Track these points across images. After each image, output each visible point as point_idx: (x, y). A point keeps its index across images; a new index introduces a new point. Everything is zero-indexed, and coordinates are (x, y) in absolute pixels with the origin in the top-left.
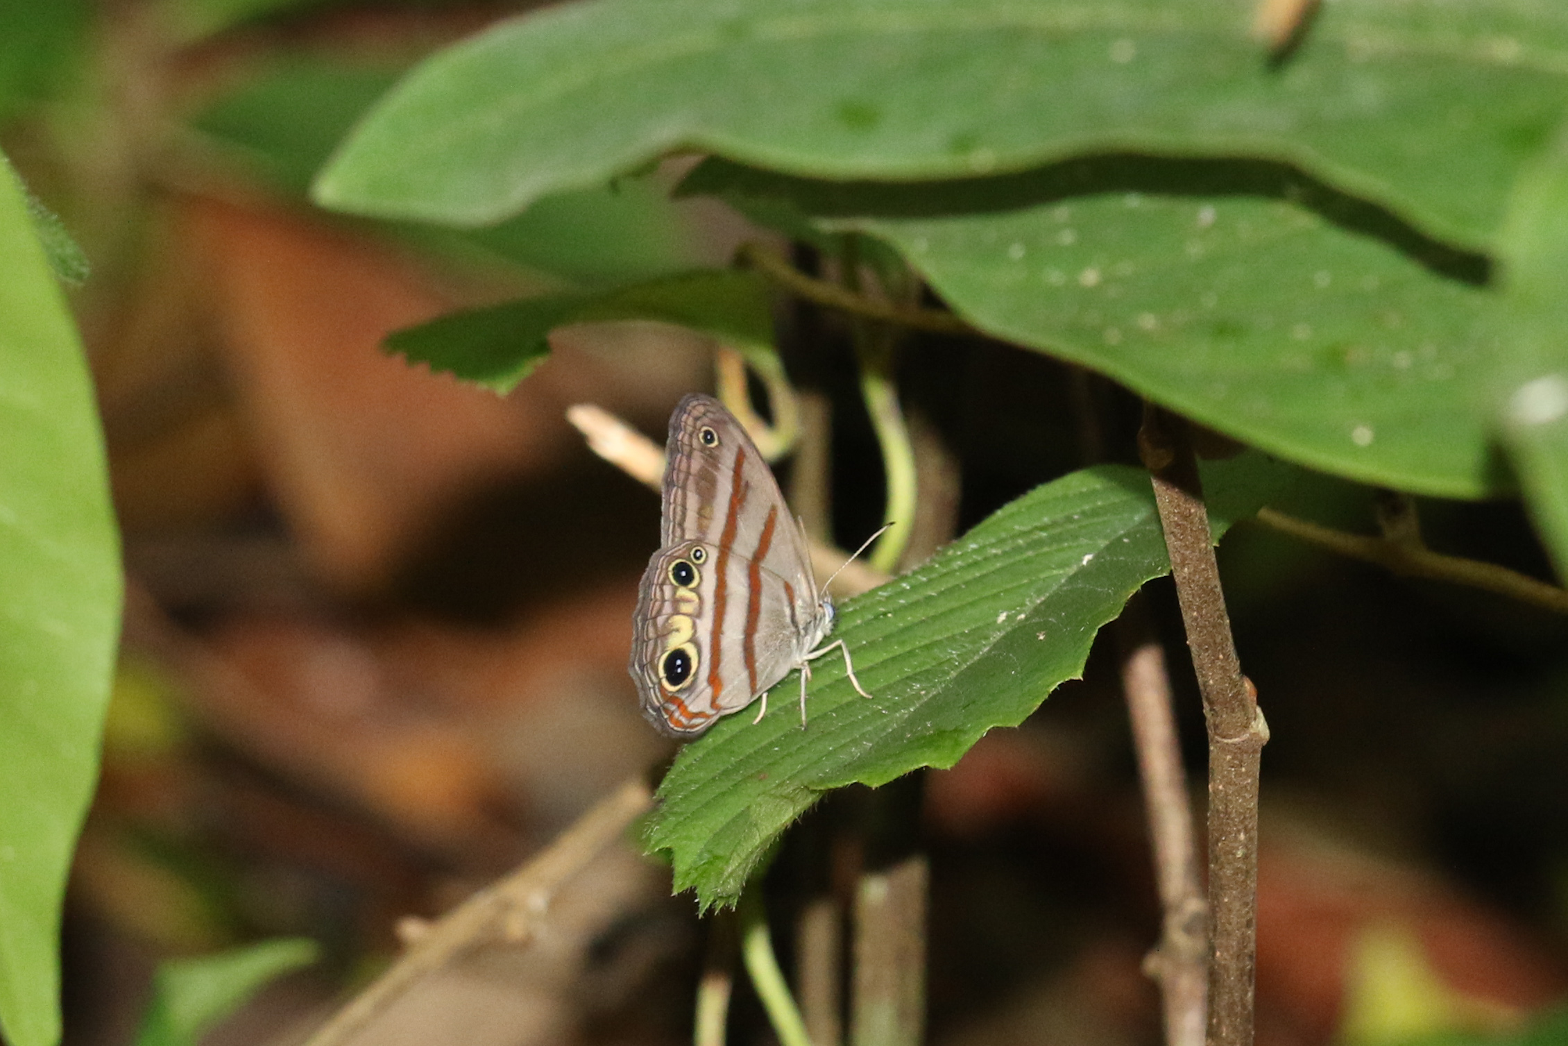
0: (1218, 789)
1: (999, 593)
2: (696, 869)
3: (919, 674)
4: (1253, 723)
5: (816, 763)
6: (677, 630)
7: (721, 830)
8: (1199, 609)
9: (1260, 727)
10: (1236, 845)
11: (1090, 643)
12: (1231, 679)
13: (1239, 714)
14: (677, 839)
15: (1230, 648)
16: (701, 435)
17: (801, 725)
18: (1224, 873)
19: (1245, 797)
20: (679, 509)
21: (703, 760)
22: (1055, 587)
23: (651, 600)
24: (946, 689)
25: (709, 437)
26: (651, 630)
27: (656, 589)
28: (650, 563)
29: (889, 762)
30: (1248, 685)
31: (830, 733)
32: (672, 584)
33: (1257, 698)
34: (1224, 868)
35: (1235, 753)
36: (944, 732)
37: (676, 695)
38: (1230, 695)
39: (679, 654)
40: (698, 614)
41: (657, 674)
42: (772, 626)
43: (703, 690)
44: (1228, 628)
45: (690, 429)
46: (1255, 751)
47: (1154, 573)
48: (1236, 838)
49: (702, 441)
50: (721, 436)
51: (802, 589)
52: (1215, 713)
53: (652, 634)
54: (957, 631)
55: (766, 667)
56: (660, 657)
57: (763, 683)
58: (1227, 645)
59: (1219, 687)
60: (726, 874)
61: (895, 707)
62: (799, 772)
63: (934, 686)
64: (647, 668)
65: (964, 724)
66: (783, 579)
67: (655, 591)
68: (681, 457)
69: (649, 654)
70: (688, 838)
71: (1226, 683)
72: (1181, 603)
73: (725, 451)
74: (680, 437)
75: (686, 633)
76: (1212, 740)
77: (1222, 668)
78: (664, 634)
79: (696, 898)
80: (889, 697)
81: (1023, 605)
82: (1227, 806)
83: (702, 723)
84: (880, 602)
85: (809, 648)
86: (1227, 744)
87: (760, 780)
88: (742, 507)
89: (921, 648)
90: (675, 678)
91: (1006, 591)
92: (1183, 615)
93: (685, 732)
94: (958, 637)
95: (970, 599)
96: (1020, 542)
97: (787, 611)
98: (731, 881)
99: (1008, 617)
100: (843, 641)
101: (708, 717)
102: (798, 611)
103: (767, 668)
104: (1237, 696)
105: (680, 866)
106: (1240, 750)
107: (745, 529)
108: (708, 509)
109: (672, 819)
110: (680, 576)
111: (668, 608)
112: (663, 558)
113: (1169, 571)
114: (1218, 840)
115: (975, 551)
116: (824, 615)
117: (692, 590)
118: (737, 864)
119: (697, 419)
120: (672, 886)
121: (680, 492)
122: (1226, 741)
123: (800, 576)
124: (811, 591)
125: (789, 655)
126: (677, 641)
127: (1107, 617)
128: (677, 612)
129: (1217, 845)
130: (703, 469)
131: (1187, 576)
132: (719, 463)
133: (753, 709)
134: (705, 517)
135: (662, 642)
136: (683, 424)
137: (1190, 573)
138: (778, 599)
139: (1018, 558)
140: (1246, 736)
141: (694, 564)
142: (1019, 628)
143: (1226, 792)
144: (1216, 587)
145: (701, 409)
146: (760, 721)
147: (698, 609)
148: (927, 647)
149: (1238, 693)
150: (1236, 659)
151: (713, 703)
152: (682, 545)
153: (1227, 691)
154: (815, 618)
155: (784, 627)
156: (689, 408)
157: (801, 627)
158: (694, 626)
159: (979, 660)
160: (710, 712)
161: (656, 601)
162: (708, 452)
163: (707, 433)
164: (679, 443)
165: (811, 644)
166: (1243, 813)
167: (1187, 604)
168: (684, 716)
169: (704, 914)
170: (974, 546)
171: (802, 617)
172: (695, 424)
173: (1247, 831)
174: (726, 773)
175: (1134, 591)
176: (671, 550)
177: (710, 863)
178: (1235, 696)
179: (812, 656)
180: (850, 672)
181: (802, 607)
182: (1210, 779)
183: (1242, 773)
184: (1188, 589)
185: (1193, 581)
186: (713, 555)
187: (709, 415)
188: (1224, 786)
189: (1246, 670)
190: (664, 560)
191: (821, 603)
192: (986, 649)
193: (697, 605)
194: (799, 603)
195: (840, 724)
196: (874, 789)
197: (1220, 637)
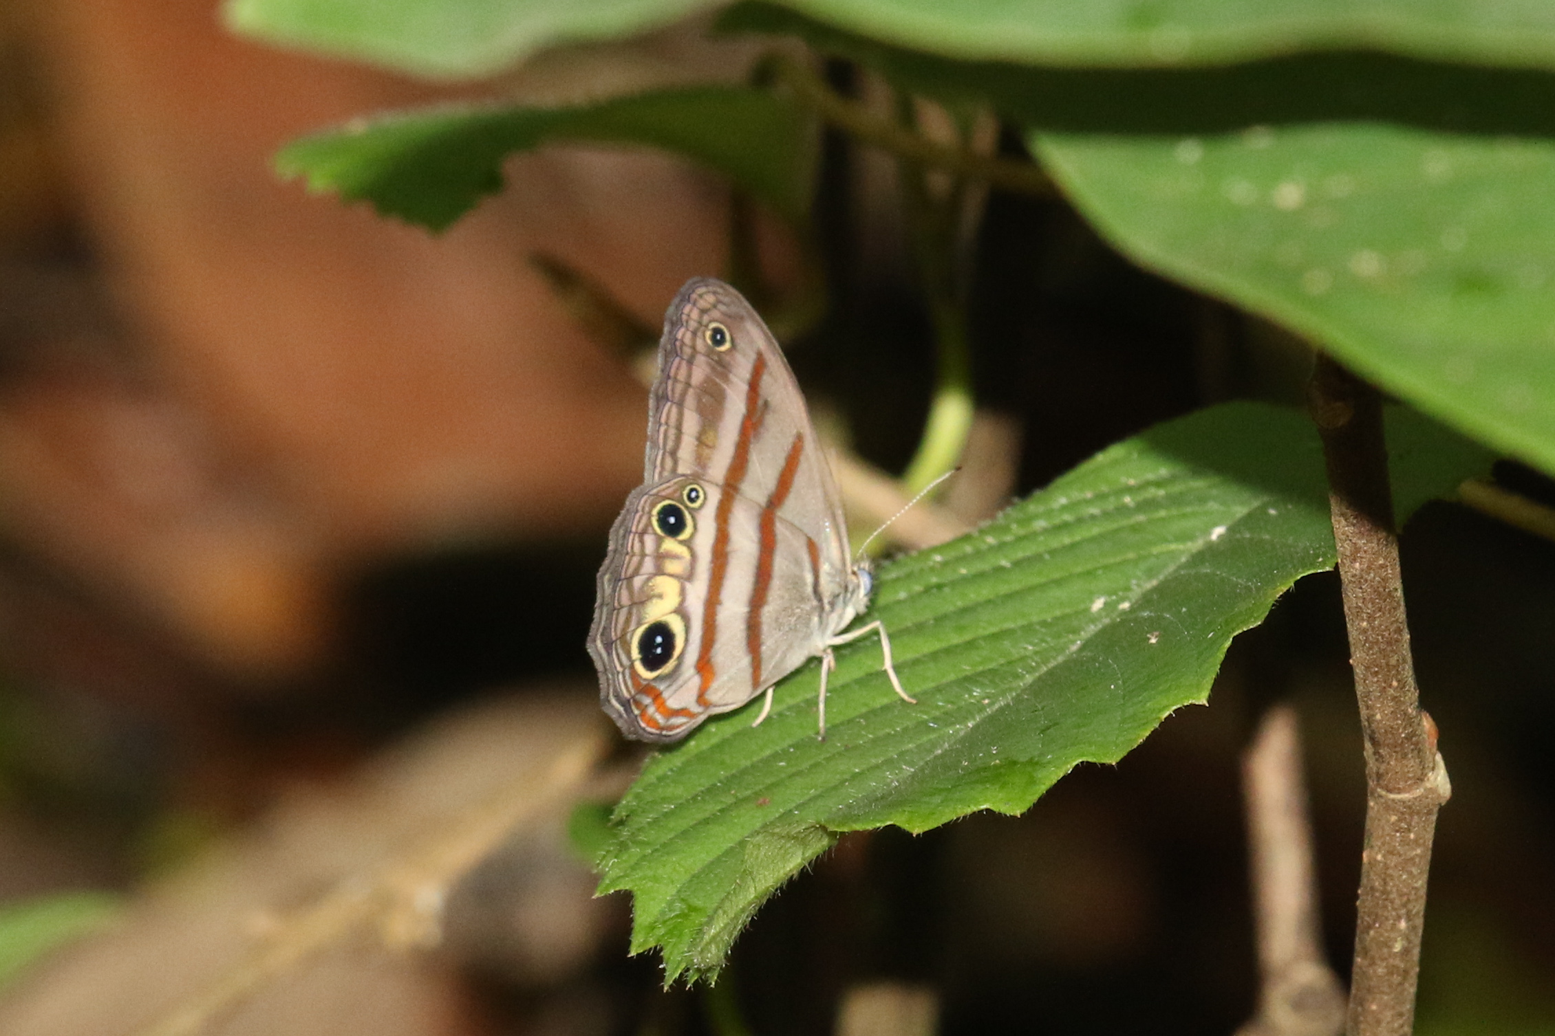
0: (1375, 860)
1: (1096, 569)
2: (664, 922)
3: (982, 674)
4: (1430, 774)
5: (835, 788)
6: (660, 596)
7: (703, 871)
8: (1371, 618)
9: (1440, 781)
10: (1393, 935)
11: (1221, 656)
12: (1405, 714)
13: (1412, 763)
14: (641, 879)
15: (1408, 672)
16: (708, 334)
17: (818, 733)
18: (1375, 971)
19: (1412, 872)
20: (672, 432)
21: (681, 771)
22: (1171, 568)
23: (627, 553)
24: (1018, 700)
25: (718, 337)
26: (625, 595)
27: (633, 539)
28: (627, 503)
29: (937, 799)
30: (1427, 724)
31: (856, 747)
32: (655, 534)
33: (1438, 741)
34: (1376, 964)
35: (1403, 813)
36: (1015, 763)
37: (653, 684)
38: (1403, 735)
39: (661, 629)
40: (689, 576)
41: (628, 654)
42: (787, 596)
43: (689, 679)
44: (1406, 646)
45: (693, 325)
46: (1429, 813)
47: (1312, 565)
48: (1394, 927)
49: (709, 342)
50: (734, 336)
51: (831, 550)
52: (1379, 757)
53: (625, 599)
54: (1035, 619)
55: (775, 652)
56: (634, 631)
57: (770, 674)
58: (1403, 670)
59: (1388, 723)
60: (707, 938)
61: (947, 719)
62: (814, 799)
63: (1003, 693)
64: (616, 645)
65: (1042, 754)
66: (806, 535)
67: (633, 542)
68: (680, 363)
69: (620, 626)
70: (656, 879)
71: (1398, 719)
72: (1346, 609)
73: (739, 358)
74: (679, 336)
75: (671, 601)
76: (1372, 794)
77: (1394, 698)
78: (641, 601)
79: (662, 963)
80: (940, 704)
81: (1127, 589)
82: (1385, 883)
83: (684, 724)
84: (932, 569)
85: (835, 628)
86: (1393, 800)
87: (760, 806)
88: (757, 435)
89: (985, 638)
90: (653, 660)
91: (1106, 568)
92: (1348, 626)
93: (660, 735)
94: (1038, 627)
95: (1056, 575)
96: (1127, 500)
97: (809, 578)
98: (713, 948)
99: (1105, 604)
100: (882, 622)
101: (692, 715)
102: (824, 579)
103: (777, 654)
104: (1412, 737)
105: (645, 914)
106: (1409, 810)
107: (760, 464)
108: (711, 433)
109: (635, 850)
110: (668, 522)
111: (648, 565)
112: (645, 497)
113: (1334, 565)
114: (1369, 927)
115: (1064, 508)
116: (858, 586)
117: (682, 542)
118: (722, 925)
119: (703, 311)
120: (629, 943)
121: (674, 410)
122: (1392, 796)
123: (829, 530)
124: (842, 552)
125: (807, 637)
126: (657, 611)
127: (1244, 622)
128: (660, 571)
129: (1368, 934)
130: (708, 380)
131: (1358, 573)
132: (730, 372)
133: (754, 708)
134: (707, 446)
135: (638, 611)
136: (684, 317)
137: (1362, 570)
138: (798, 562)
139: (1125, 522)
140: (1418, 792)
141: (687, 507)
142: (1122, 621)
143: (1385, 864)
144: (1396, 590)
145: (711, 299)
146: (761, 724)
147: (690, 568)
148: (995, 637)
149: (1413, 734)
150: (1415, 688)
151: (701, 699)
152: (672, 482)
153: (1399, 728)
154: (846, 588)
155: (803, 599)
156: (694, 296)
157: (826, 601)
158: (683, 592)
159: (1065, 662)
160: (695, 709)
161: (633, 555)
162: (716, 358)
163: (717, 331)
164: (678, 343)
165: (838, 624)
166: (1406, 894)
167: (1354, 611)
168: (660, 713)
169: (671, 986)
170: (1063, 501)
171: (828, 586)
172: (701, 317)
173: (1409, 918)
174: (711, 791)
175: (1285, 589)
176: (657, 487)
177: (683, 915)
178: (1409, 738)
179: (839, 641)
180: (888, 665)
181: (829, 574)
182: (1365, 845)
183: (1410, 840)
184: (1358, 590)
185: (1366, 581)
186: (714, 496)
187: (722, 308)
188: (1384, 856)
189: (1425, 703)
190: (646, 502)
191: (855, 569)
192: (1074, 648)
193: (688, 564)
194: (825, 568)
195: (871, 736)
196: (914, 836)
197: (1396, 657)
